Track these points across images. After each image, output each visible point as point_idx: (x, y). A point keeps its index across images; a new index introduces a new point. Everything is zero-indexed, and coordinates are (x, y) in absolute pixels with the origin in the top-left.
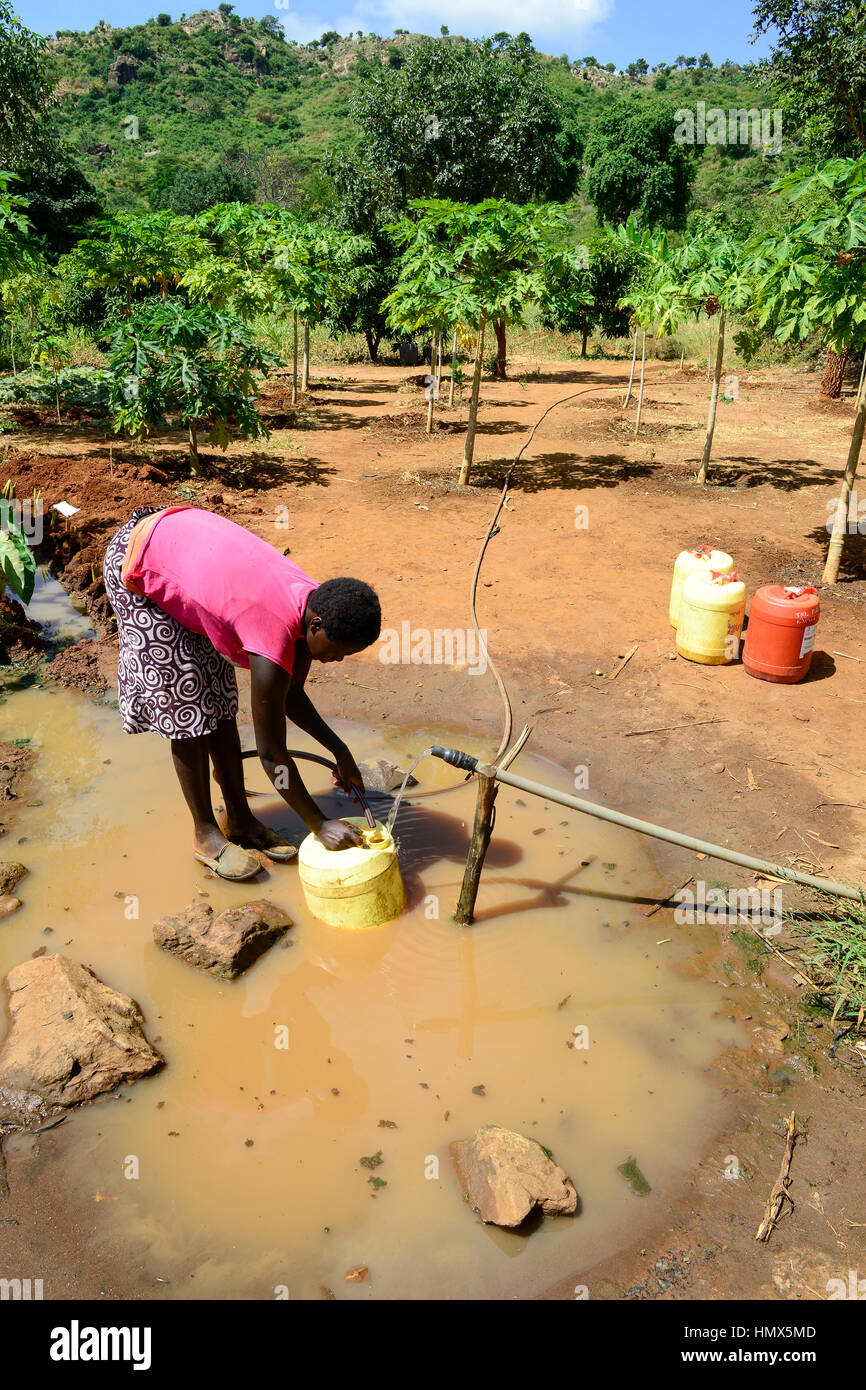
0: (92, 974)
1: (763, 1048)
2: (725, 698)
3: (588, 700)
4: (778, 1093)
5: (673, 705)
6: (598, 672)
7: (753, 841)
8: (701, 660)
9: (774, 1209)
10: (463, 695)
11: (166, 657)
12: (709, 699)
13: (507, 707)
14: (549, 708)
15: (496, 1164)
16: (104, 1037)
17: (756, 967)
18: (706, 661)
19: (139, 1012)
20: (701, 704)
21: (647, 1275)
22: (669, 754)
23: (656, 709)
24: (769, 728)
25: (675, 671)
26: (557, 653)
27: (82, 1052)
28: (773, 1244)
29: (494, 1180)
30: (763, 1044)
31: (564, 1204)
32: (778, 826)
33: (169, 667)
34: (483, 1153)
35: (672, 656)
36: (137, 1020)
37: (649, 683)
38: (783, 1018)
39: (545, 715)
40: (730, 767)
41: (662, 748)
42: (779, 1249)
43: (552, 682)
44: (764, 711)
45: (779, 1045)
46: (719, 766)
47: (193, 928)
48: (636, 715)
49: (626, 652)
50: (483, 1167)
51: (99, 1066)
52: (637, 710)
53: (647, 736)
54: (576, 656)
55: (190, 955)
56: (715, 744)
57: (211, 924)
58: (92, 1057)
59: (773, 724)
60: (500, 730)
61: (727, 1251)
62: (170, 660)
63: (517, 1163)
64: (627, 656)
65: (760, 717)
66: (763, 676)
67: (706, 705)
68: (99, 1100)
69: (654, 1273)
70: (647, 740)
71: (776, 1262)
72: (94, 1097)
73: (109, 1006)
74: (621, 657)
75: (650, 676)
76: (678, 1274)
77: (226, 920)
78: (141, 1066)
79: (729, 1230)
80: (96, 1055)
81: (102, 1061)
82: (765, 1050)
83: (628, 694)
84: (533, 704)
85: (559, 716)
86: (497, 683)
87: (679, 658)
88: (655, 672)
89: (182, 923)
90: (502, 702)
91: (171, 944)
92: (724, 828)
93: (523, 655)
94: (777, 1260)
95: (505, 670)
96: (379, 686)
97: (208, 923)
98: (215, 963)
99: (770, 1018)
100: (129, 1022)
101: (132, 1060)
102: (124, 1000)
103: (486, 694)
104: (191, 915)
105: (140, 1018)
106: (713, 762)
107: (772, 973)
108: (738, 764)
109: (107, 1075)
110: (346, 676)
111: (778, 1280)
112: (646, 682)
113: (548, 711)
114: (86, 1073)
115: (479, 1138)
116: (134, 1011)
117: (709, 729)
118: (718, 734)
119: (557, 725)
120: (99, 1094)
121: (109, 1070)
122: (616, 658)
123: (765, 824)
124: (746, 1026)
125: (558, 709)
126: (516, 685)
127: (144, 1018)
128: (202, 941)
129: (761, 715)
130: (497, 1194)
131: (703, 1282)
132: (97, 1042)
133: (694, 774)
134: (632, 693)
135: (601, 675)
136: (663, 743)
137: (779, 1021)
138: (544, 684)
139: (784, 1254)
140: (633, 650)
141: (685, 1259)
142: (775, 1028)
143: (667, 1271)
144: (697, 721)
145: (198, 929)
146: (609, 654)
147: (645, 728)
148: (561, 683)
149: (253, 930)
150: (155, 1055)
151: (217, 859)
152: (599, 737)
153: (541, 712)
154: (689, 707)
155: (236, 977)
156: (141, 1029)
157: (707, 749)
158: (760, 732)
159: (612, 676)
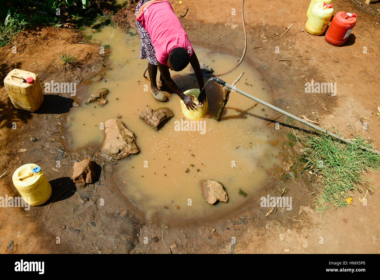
0: (124, 125)
1: (285, 168)
2: (314, 50)
3: (271, 45)
4: (284, 181)
5: (297, 50)
6: (277, 34)
7: (305, 105)
8: (312, 33)
9: (272, 210)
10: (233, 39)
11: (149, 42)
12: (309, 50)
13: (246, 45)
14: (258, 47)
15: (211, 189)
16: (126, 145)
17: (291, 145)
18: (313, 34)
19: (135, 137)
20: (306, 52)
21: (239, 219)
22: (290, 69)
23: (291, 51)
24: (324, 64)
25: (302, 37)
26: (266, 25)
27: (121, 148)
28: (268, 218)
29: (210, 193)
30: (285, 167)
31: (224, 201)
32: (314, 101)
33: (149, 45)
34: (208, 186)
35: (303, 30)
36: (134, 140)
37: (292, 40)
38: (293, 161)
39: (256, 49)
40: (307, 77)
41: (289, 67)
42: (270, 220)
43: (262, 36)
44: (325, 57)
45: (289, 168)
46: (304, 76)
47: (148, 116)
48: (284, 53)
49: (289, 26)
50: (208, 189)
51: (125, 151)
52: (285, 51)
53: (285, 62)
54: (272, 26)
55: (147, 122)
56: (305, 67)
57: (152, 115)
58: (123, 149)
59: (326, 62)
60: (242, 53)
61: (258, 217)
62: (150, 43)
63: (216, 190)
64: (288, 29)
65: (323, 59)
66: (330, 42)
67: (308, 52)
68: (125, 159)
69: (240, 219)
70: (285, 63)
71: (268, 223)
72: (124, 158)
73: (127, 136)
74: (286, 29)
75: (293, 37)
76: (245, 220)
77: (156, 115)
78: (134, 152)
79: (260, 213)
80: (124, 149)
81: (125, 150)
82: (285, 169)
83: (284, 44)
84: (254, 45)
85: (261, 50)
86: (244, 35)
87: (305, 31)
88: (295, 35)
89: (145, 115)
90: (244, 43)
91: (143, 119)
92: (298, 99)
93: (254, 25)
94: (268, 222)
95: (248, 30)
96: (208, 33)
97: (151, 116)
98: (153, 126)
99: (290, 160)
100: (132, 140)
101: (132, 151)
102: (131, 134)
103: (240, 39)
104: (148, 112)
105: (135, 139)
106: (302, 74)
107: (295, 148)
108: (310, 76)
109: (127, 153)
110: (199, 28)
111: (267, 227)
112: (291, 40)
113: (258, 48)
114: (122, 153)
115: (208, 182)
116: (133, 137)
117: (305, 62)
118: (307, 64)
119: (259, 53)
120: (125, 157)
121: (127, 152)
122: (284, 29)
123: (310, 99)
124: (283, 161)
125: (261, 47)
126: (250, 36)
127: (136, 139)
128: (150, 120)
129: (323, 58)
130: (209, 196)
131: (250, 223)
132: (124, 146)
133: (295, 78)
134: (286, 44)
135: (278, 35)
136: (290, 65)
137: (292, 162)
138: (259, 37)
139: (270, 221)
140: (291, 26)
141: (248, 217)
142: (290, 163)
143: (243, 219)
144: (303, 58)
145: (149, 117)
146: (283, 26)
147: (285, 58)
148: (265, 37)
149: (163, 118)
150: (137, 149)
151: (155, 95)
152: (271, 60)
153: (255, 48)
154: (302, 52)
155: (158, 130)
156: (135, 142)
157: (302, 69)
158: (321, 65)
159: (281, 36)
